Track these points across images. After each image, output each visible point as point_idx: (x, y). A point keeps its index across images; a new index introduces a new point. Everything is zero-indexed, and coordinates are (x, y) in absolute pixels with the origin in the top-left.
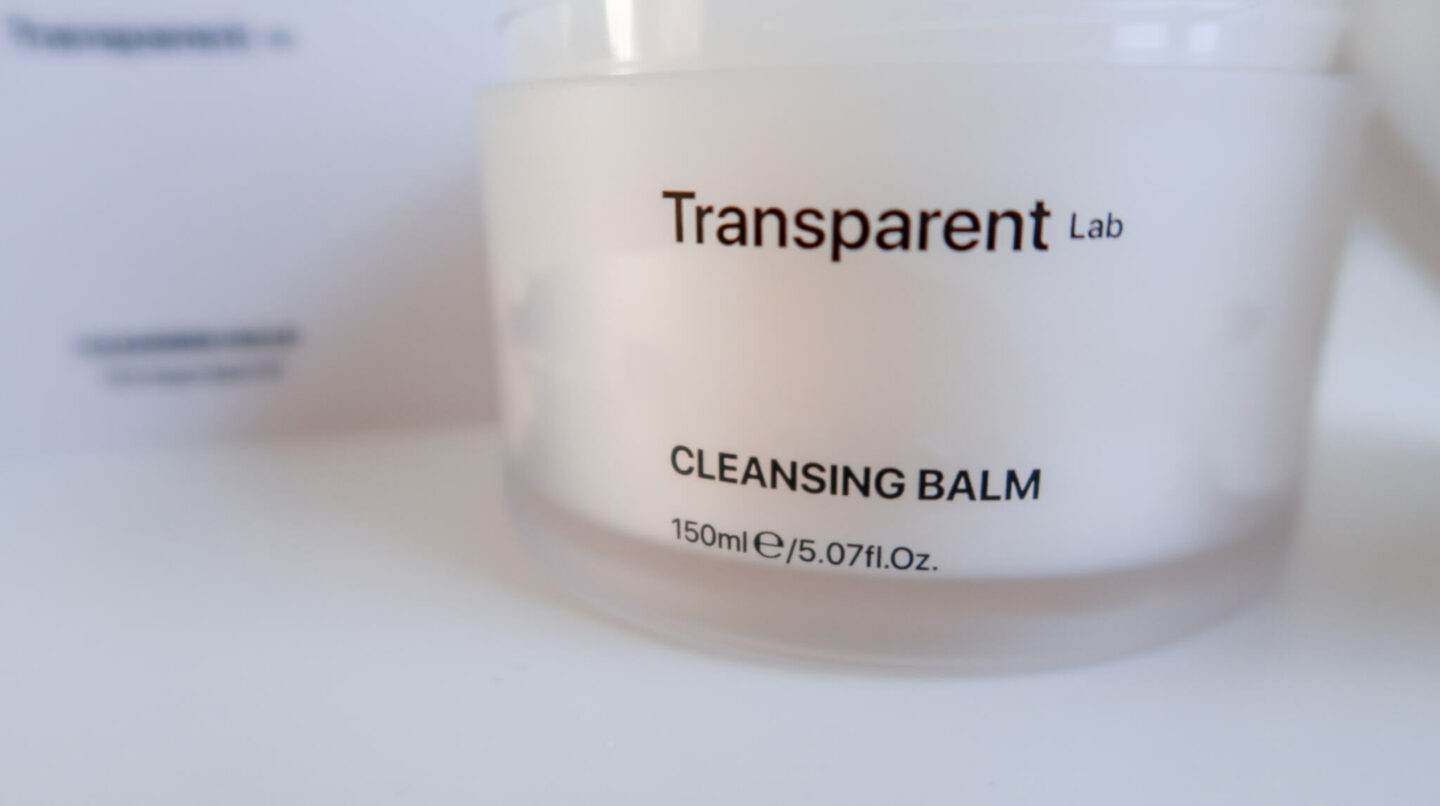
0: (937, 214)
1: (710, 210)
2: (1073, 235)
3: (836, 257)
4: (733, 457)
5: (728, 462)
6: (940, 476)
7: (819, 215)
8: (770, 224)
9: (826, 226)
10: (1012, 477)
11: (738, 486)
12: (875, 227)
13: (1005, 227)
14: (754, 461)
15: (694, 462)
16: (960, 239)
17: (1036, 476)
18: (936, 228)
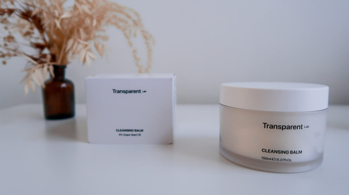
0: (292, 126)
1: (269, 125)
2: (305, 128)
3: (282, 130)
4: (270, 150)
5: (269, 150)
6: (292, 151)
7: (281, 126)
8: (276, 127)
9: (282, 127)
10: (299, 151)
11: (270, 153)
12: (286, 127)
13: (299, 127)
14: (272, 150)
15: (265, 151)
16: (295, 128)
17: (301, 151)
18: (292, 127)
